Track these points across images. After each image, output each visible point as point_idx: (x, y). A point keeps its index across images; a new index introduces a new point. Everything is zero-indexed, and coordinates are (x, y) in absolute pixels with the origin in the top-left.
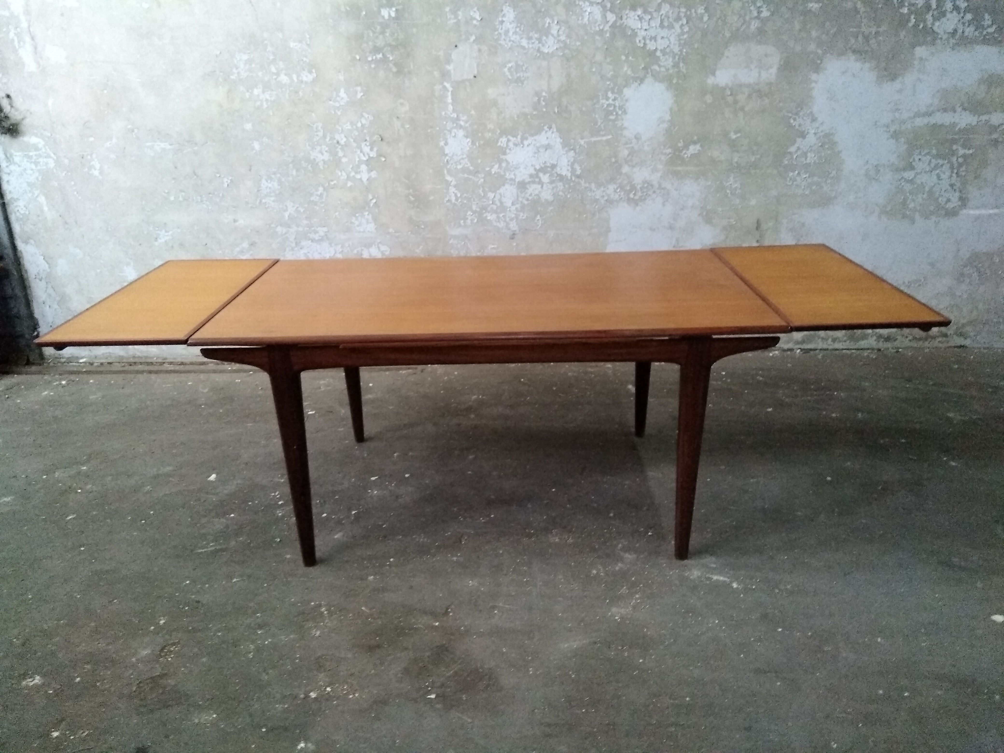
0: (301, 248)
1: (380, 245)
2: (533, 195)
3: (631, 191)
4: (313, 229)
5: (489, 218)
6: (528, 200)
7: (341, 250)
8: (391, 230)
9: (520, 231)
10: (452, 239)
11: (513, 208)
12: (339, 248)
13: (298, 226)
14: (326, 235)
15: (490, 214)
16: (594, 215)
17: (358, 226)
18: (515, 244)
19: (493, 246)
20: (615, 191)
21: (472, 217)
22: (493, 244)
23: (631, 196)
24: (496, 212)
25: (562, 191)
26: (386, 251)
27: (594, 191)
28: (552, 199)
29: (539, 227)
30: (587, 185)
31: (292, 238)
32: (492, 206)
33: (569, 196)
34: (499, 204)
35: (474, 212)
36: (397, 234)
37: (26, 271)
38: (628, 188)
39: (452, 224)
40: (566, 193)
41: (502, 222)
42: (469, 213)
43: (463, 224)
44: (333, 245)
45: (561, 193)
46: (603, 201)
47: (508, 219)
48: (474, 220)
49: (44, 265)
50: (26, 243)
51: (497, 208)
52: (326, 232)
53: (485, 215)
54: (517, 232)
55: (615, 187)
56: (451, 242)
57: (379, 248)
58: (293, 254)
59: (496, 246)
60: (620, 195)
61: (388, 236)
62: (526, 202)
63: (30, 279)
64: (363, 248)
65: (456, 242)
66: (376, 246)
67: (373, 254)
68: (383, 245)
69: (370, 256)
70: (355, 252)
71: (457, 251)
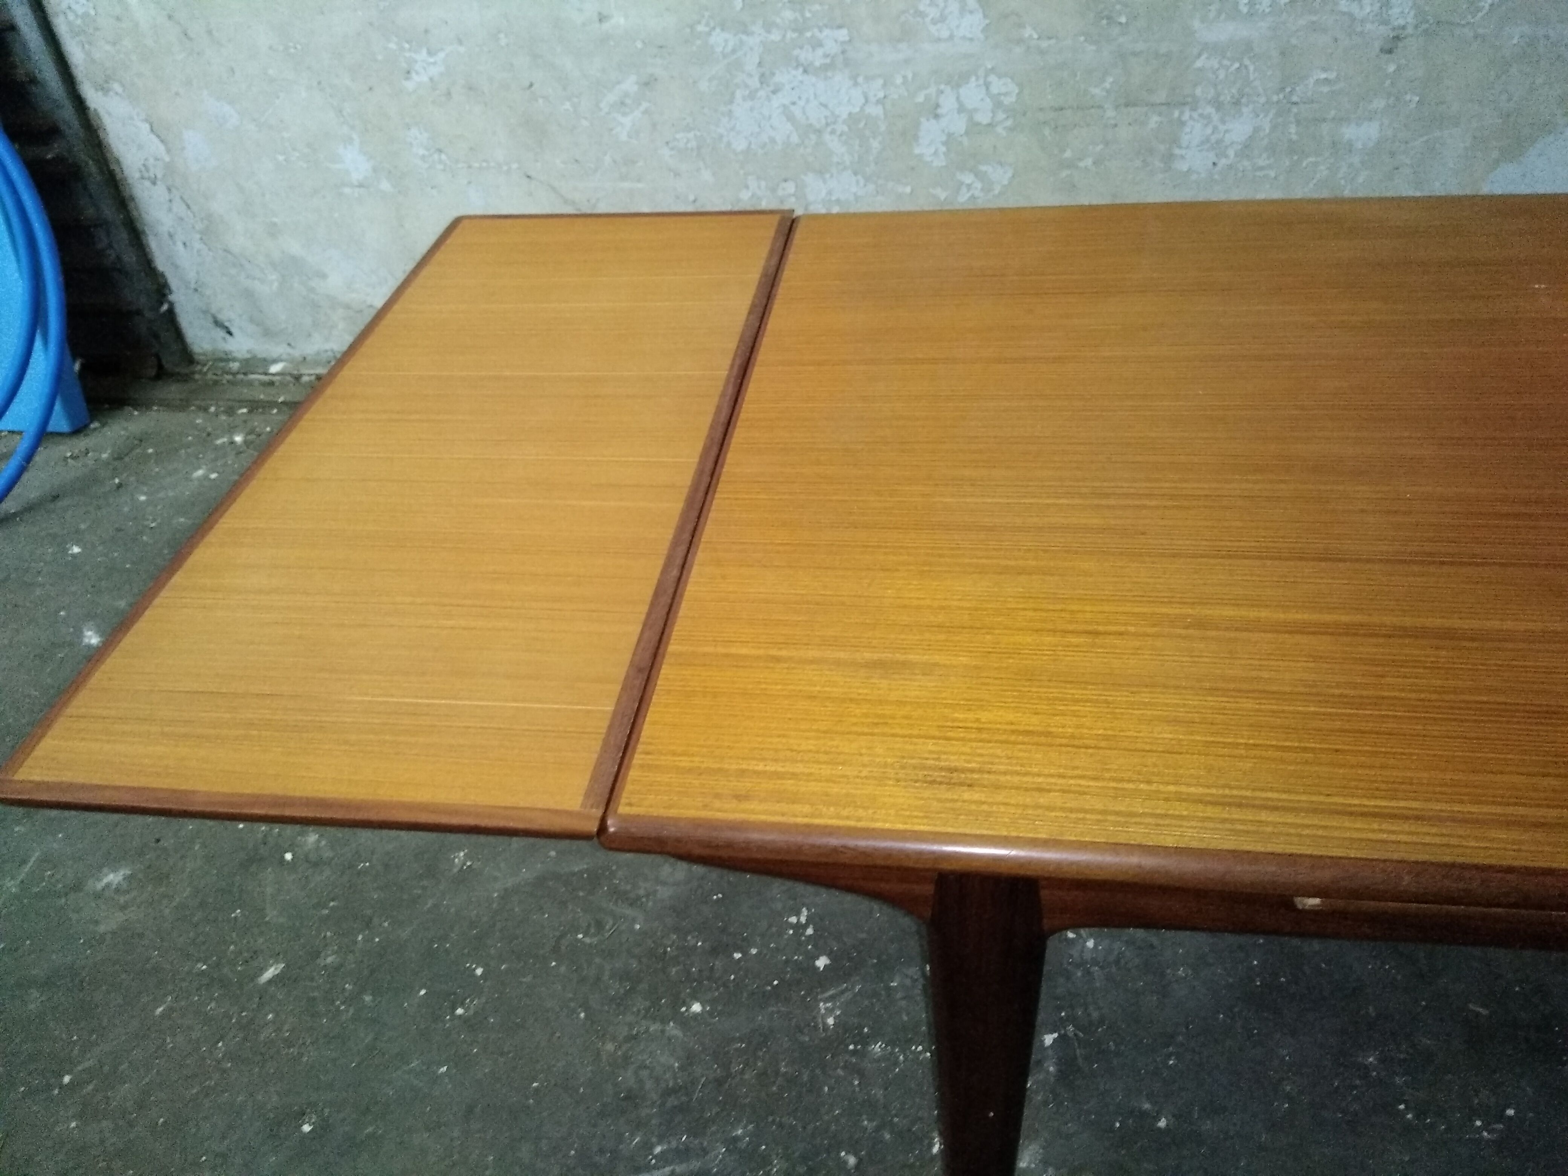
0: (774, 92)
4: (809, 34)
7: (881, 94)
8: (1028, 32)
9: (1416, 27)
10: (1205, 55)
12: (876, 89)
13: (769, 27)
14: (843, 52)
17: (934, 22)
18: (1392, 68)
19: (1323, 76)
22: (1324, 70)
26: (1006, 94)
29: (1480, 15)
31: (751, 63)
36: (1045, 44)
37: (118, 162)
44: (860, 80)
49: (155, 147)
50: (103, 89)
52: (843, 43)
54: (1410, 31)
56: (1199, 64)
57: (987, 85)
58: (752, 109)
59: (1332, 75)
61: (1018, 50)
63: (130, 181)
64: (942, 87)
65: (1214, 63)
66: (981, 81)
67: (969, 104)
68: (1000, 77)
69: (961, 109)
70: (920, 99)
71: (1212, 91)
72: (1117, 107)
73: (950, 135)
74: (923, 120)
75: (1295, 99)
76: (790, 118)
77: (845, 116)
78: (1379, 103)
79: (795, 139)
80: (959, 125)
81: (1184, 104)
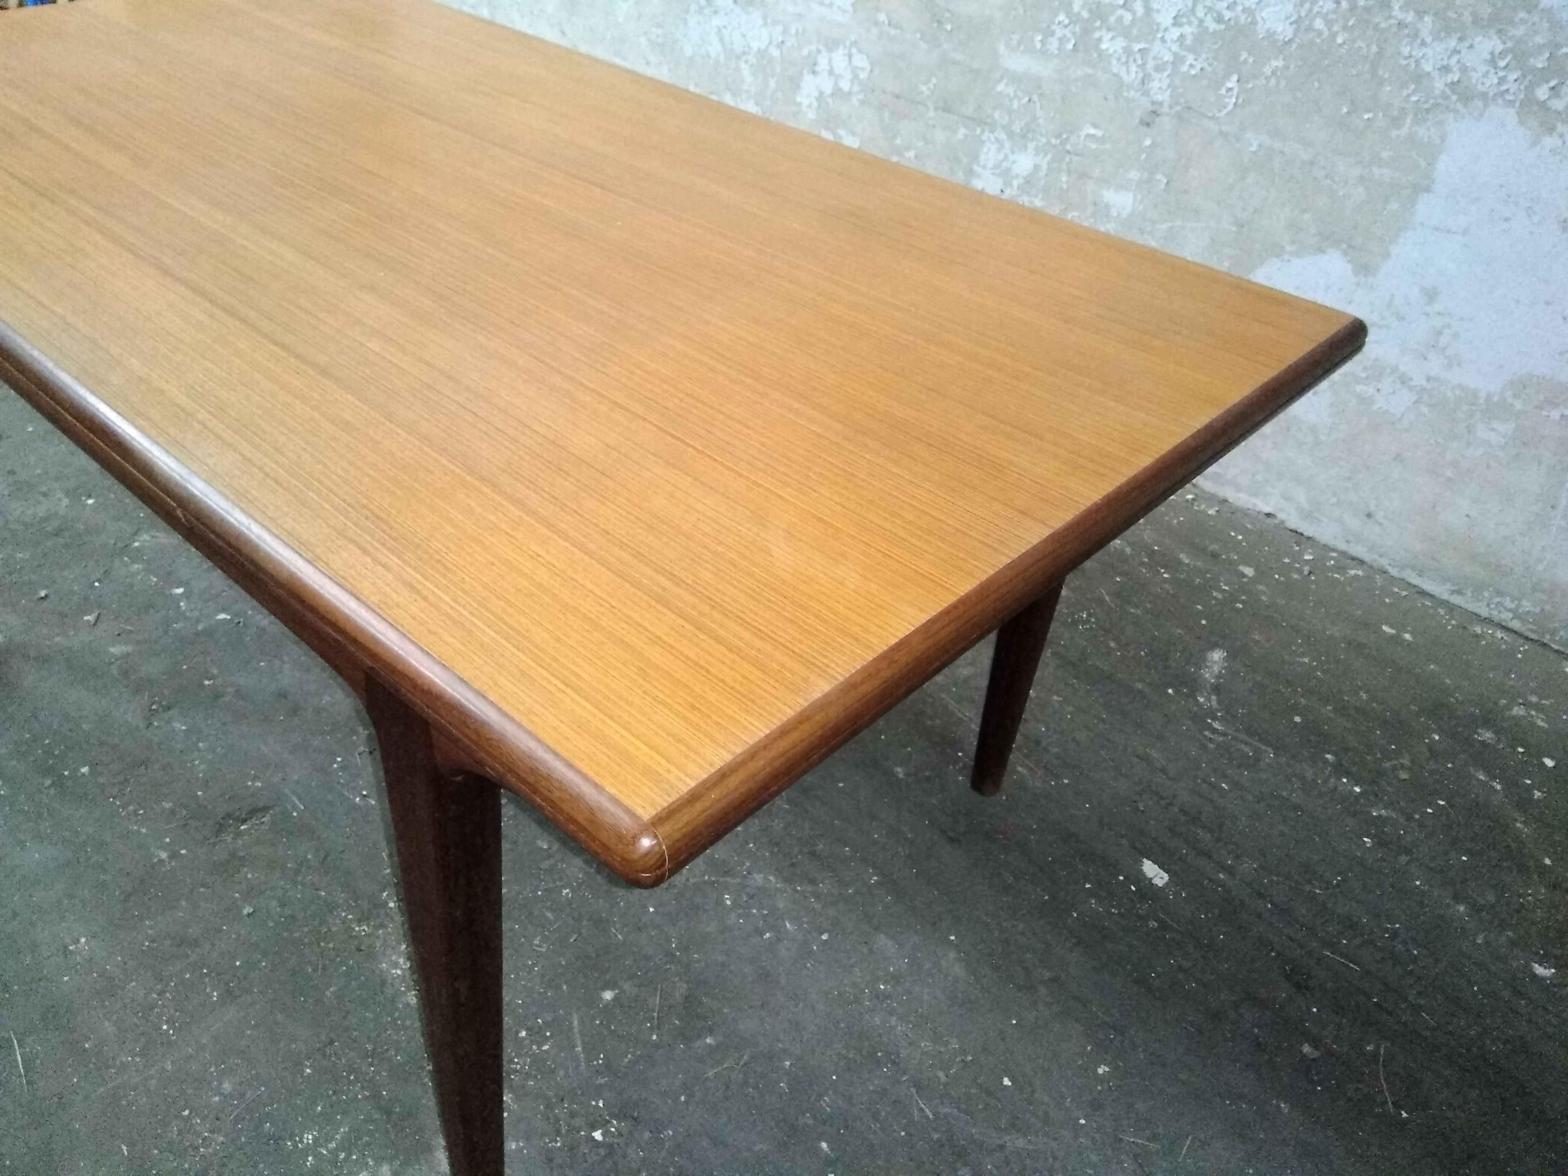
1: (854, 51)
2: (1239, 8)
3: (1543, 75)
5: (1104, 46)
6: (1219, 20)
7: (780, 39)
8: (882, 17)
9: (1171, 107)
10: (1005, 81)
11: (1175, 33)
12: (778, 34)
15: (1110, 35)
16: (1396, 121)
18: (1148, 142)
19: (1092, 131)
20: (1493, 61)
21: (1067, 32)
22: (1095, 126)
23: (1542, 93)
24: (1126, 34)
25: (1325, 17)
26: (862, 69)
27: (1423, 43)
28: (1290, 35)
29: (1225, 111)
30: (1410, 17)
32: (1120, 12)
33: (1339, 40)
34: (1140, 11)
35: (1075, 19)
36: (893, 32)
38: (1540, 63)
39: (1016, 37)
40: (1335, 28)
41: (1133, 68)
42: (1062, 17)
43: (1039, 46)
44: (769, 21)
45: (1319, 24)
46: (1439, 84)
47: (1151, 64)
48: (1069, 40)
51: (1133, 22)
53: (1097, 35)
54: (1165, 109)
55: (1500, 47)
56: (1000, 87)
57: (850, 56)
59: (1100, 133)
60: (1502, 80)
61: (874, 31)
62: (1212, 26)
64: (821, 47)
65: (1010, 91)
66: (846, 51)
67: (837, 70)
68: (860, 51)
69: (831, 72)
70: (805, 52)
71: (1007, 118)
72: (936, 109)
73: (821, 93)
74: (805, 72)
75: (1068, 147)
76: (721, 40)
77: (755, 49)
78: (1134, 175)
79: (722, 59)
80: (828, 86)
81: (986, 123)
